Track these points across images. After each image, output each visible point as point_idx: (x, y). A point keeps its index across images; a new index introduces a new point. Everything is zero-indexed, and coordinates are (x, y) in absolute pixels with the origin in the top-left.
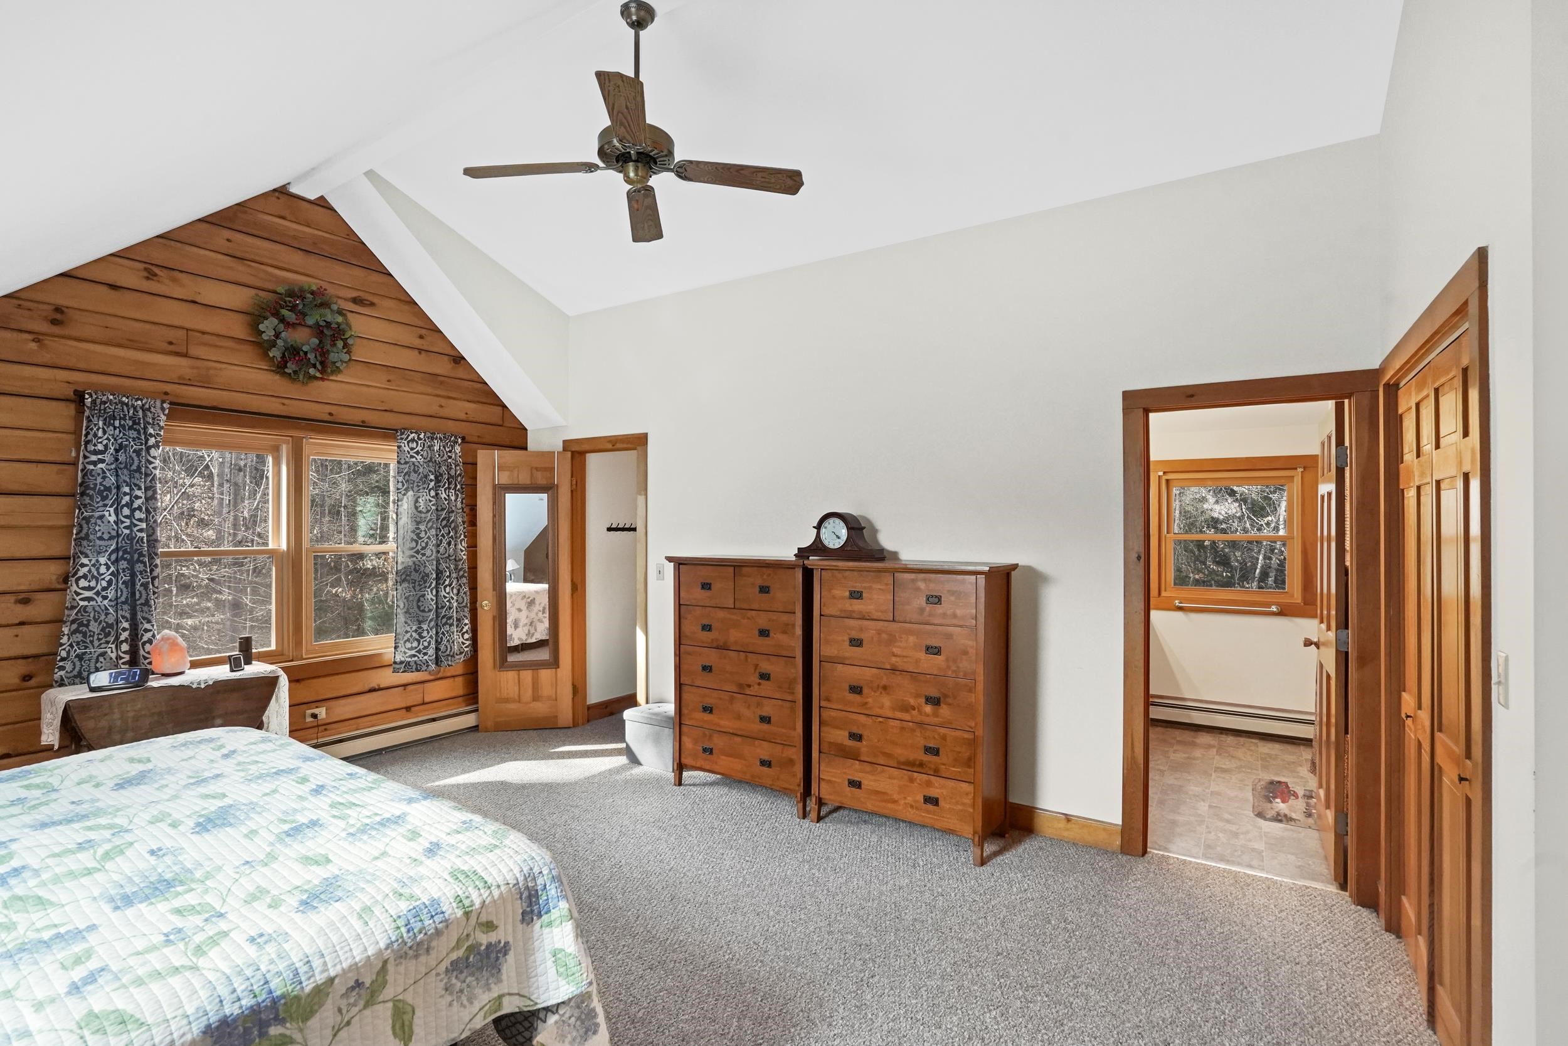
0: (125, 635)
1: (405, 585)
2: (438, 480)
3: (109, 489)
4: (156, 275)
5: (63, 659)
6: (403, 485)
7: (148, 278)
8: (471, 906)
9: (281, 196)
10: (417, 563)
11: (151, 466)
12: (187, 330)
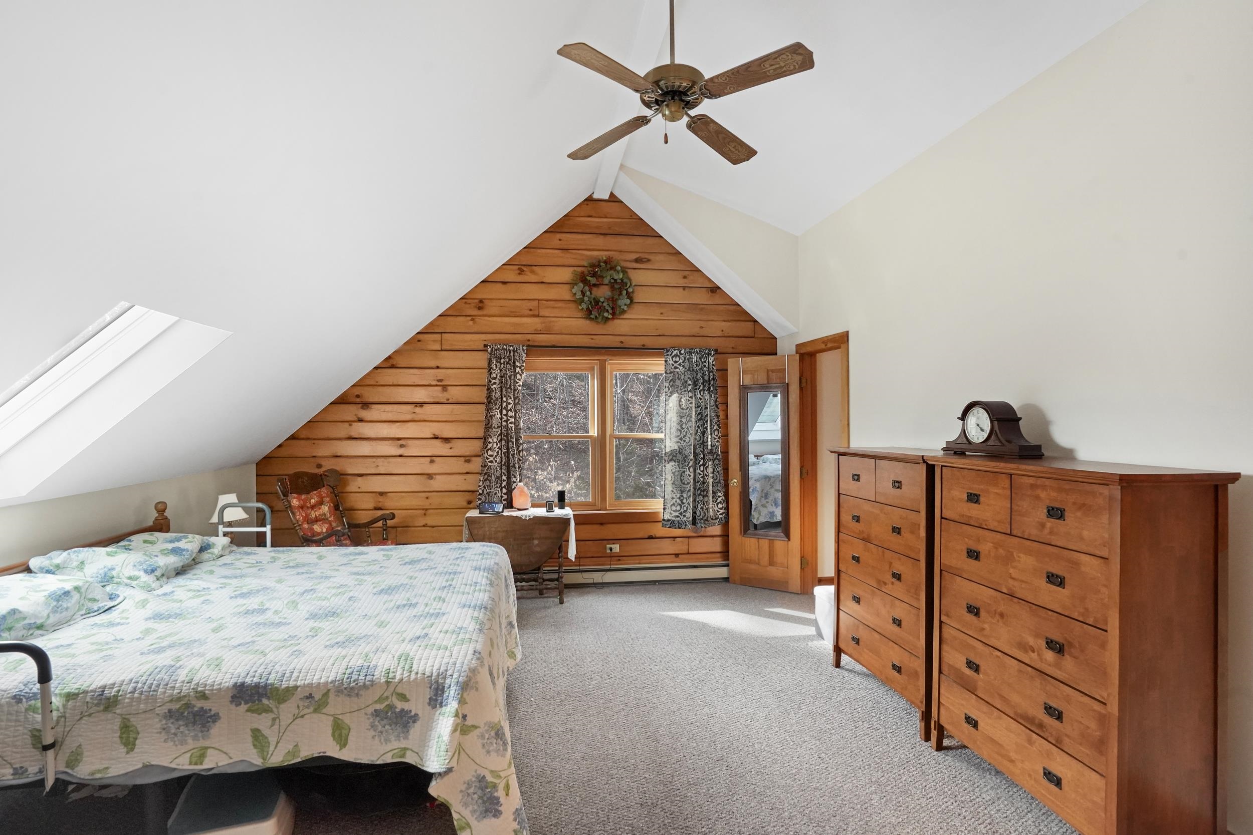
0: (504, 484)
1: (672, 463)
2: (695, 384)
3: (497, 399)
4: (523, 271)
5: (480, 494)
6: (669, 389)
7: (519, 274)
8: (392, 679)
9: (589, 203)
10: (681, 447)
11: (517, 385)
12: (539, 300)
